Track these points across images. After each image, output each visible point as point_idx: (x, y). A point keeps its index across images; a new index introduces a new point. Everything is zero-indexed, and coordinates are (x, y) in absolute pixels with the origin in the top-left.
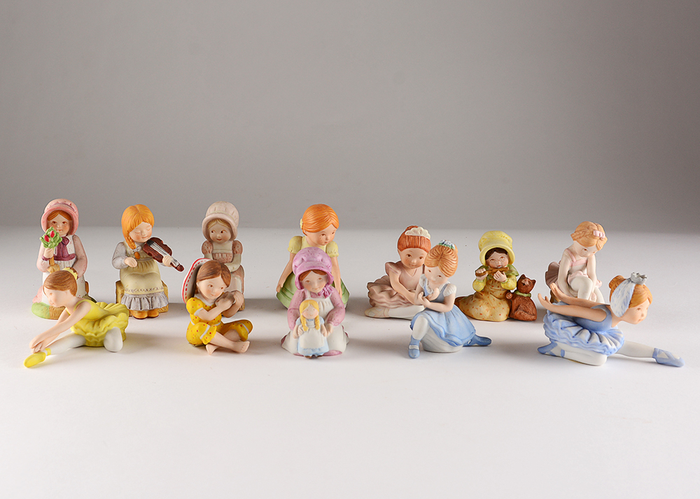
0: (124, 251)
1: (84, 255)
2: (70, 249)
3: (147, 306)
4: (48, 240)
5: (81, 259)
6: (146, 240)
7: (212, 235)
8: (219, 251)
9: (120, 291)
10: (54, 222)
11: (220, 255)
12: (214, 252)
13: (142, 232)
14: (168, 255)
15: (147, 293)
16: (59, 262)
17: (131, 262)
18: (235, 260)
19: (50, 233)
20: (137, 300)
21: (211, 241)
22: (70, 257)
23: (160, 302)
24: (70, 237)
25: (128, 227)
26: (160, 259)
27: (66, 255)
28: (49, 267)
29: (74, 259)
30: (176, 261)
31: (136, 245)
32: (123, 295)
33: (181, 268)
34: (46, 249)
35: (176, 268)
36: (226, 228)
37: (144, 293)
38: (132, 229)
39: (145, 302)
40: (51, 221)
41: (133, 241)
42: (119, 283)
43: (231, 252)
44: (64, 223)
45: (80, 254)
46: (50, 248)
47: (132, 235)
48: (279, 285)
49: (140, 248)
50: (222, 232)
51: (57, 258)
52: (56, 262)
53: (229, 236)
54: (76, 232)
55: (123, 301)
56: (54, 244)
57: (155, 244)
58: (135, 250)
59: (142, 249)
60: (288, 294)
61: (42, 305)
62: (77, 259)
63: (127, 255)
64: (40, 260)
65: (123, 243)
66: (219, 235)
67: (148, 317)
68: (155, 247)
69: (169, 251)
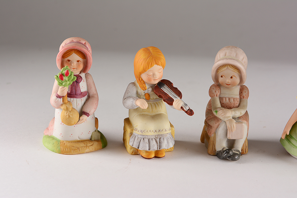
0: (135, 92)
1: (95, 93)
2: (83, 87)
3: (154, 147)
4: (62, 79)
5: (93, 97)
6: (156, 82)
7: (221, 80)
8: (227, 96)
9: (129, 130)
10: (69, 61)
11: (227, 99)
12: (222, 96)
13: (154, 75)
14: (179, 98)
15: (156, 134)
16: (72, 99)
17: (142, 104)
18: (241, 104)
19: (64, 72)
20: (146, 140)
21: (218, 85)
22: (82, 95)
23: (168, 143)
24: (83, 75)
25: (141, 69)
26: (170, 102)
27: (78, 92)
28: (62, 105)
29: (86, 97)
30: (186, 105)
31: (147, 87)
32: (131, 134)
33: (190, 112)
34: (60, 87)
35: (186, 112)
36: (236, 74)
37: (152, 134)
38: (144, 71)
39: (153, 143)
40: (66, 59)
41: (144, 83)
42: (127, 121)
43: (238, 97)
44: (78, 61)
45: (92, 92)
46: (65, 86)
47: (144, 77)
48: (285, 132)
49: (150, 89)
50: (231, 77)
51: (70, 95)
52: (69, 99)
53: (238, 81)
54: (89, 71)
55: (132, 140)
56: (68, 83)
57: (166, 86)
58: (146, 92)
59: (153, 90)
60: (293, 141)
61: (53, 138)
62: (89, 97)
63: (138, 96)
64: (53, 97)
65: (134, 84)
66: (229, 81)
67: (156, 157)
68: (166, 89)
69: (179, 94)
